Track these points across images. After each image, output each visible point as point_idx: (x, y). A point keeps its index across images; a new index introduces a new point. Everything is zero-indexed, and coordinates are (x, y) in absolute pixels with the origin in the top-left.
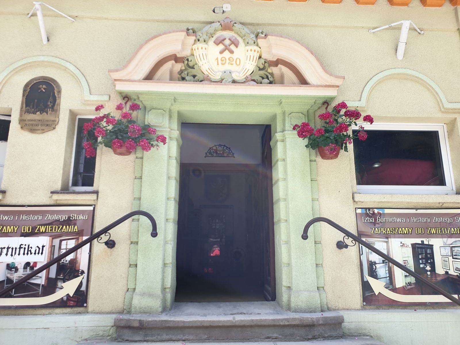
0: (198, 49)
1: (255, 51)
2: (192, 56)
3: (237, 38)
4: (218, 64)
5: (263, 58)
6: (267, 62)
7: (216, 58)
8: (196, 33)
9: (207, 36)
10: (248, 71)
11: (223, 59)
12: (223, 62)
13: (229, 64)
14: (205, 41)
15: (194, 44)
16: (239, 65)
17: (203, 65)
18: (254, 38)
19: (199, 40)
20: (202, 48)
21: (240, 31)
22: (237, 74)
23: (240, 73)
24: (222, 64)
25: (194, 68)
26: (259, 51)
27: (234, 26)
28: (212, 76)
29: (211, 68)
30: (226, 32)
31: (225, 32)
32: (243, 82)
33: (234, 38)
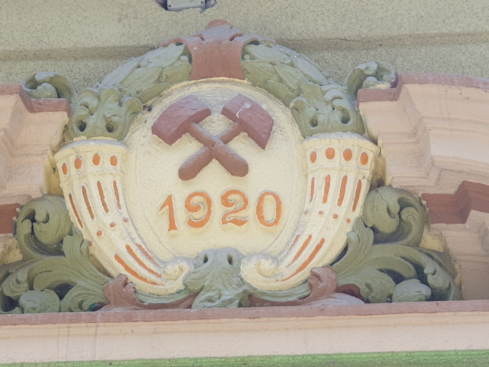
0: (78, 164)
1: (348, 155)
2: (50, 198)
3: (264, 107)
4: (172, 226)
5: (390, 186)
6: (412, 201)
7: (163, 200)
8: (71, 94)
9: (120, 104)
10: (318, 247)
11: (196, 200)
12: (198, 215)
13: (224, 222)
14: (110, 129)
15: (63, 143)
16: (276, 222)
17: (99, 234)
18: (340, 98)
19: (82, 127)
20: (96, 160)
21: (276, 72)
22: (267, 265)
23: (282, 260)
24: (192, 224)
25: (62, 254)
26: (371, 156)
27: (247, 57)
28: (145, 280)
29: (140, 247)
30: (214, 82)
31: (207, 82)
32: (294, 298)
33: (248, 106)
